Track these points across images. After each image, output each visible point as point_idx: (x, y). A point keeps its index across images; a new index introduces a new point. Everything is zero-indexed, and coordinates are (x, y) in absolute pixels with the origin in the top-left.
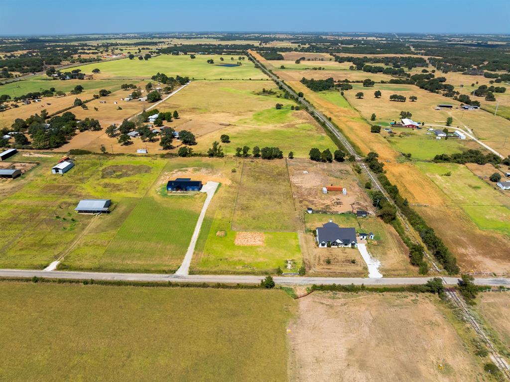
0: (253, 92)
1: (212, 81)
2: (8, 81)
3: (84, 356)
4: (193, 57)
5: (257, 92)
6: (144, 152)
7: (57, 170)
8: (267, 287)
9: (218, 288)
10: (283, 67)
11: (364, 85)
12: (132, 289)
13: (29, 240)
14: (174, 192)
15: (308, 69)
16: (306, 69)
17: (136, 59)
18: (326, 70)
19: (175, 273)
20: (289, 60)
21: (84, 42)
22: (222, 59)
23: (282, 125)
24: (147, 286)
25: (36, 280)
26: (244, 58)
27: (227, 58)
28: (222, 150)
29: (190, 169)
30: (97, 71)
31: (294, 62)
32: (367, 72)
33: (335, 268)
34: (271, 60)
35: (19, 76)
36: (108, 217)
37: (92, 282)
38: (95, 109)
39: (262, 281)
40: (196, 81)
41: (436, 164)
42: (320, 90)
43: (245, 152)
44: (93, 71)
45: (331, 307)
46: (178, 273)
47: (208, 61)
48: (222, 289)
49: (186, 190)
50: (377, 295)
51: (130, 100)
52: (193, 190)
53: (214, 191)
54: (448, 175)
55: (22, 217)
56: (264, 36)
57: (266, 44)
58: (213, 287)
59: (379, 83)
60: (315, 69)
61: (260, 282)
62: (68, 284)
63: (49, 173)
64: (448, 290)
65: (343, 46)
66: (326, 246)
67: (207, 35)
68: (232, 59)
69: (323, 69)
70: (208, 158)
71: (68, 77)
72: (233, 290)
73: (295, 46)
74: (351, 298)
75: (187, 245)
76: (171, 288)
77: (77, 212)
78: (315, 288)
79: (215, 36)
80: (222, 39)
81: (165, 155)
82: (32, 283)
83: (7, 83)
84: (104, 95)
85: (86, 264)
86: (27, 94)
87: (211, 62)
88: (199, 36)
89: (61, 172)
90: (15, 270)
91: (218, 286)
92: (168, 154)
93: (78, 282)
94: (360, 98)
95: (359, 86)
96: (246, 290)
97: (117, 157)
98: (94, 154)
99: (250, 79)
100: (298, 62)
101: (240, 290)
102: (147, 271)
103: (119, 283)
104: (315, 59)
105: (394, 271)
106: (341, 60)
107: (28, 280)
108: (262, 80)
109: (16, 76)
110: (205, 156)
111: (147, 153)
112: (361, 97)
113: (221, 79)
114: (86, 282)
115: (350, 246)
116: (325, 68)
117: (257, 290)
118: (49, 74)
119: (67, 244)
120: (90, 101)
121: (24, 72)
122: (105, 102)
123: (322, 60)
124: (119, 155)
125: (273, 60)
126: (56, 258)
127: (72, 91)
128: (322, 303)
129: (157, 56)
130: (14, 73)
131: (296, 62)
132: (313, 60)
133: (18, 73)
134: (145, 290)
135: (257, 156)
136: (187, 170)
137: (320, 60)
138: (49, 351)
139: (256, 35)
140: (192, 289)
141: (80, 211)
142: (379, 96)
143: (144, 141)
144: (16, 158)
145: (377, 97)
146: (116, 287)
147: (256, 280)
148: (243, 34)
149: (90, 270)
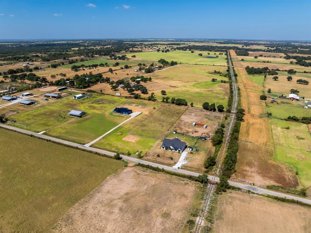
0: (209, 72)
1: (190, 65)
2: (90, 59)
3: (24, 165)
4: (192, 52)
5: (211, 72)
6: (119, 95)
7: (75, 97)
8: (117, 159)
9: (96, 154)
10: (243, 60)
11: (288, 73)
12: (62, 147)
13: (42, 122)
14: (117, 113)
15: (260, 62)
16: (258, 62)
17: (161, 51)
18: (272, 63)
19: (84, 145)
20: (251, 56)
21: (142, 43)
22: (209, 54)
23: (206, 90)
24: (68, 147)
25: (32, 136)
26: (222, 54)
27: (212, 54)
28: (155, 97)
29: (134, 105)
30: (134, 56)
31: (253, 58)
32: (301, 65)
33: (159, 159)
34: (239, 55)
35: (97, 57)
36: (79, 119)
37: (50, 141)
38: (116, 73)
39: (115, 155)
40: (181, 64)
41: (286, 121)
42: (253, 74)
43: (167, 100)
44: (132, 57)
45: (139, 174)
46: (85, 145)
47: (199, 55)
48: (97, 155)
49: (122, 113)
50: (168, 176)
51: (137, 71)
52: (125, 114)
53: (136, 116)
54: (288, 128)
55: (48, 113)
56: (250, 42)
57: (246, 47)
58: (94, 154)
59: (302, 72)
60: (265, 62)
61: (114, 156)
62: (41, 140)
63: (72, 98)
64: (211, 183)
65: (302, 49)
66: (165, 149)
67: (214, 41)
68: (215, 54)
69: (270, 62)
70: (147, 101)
71: (118, 59)
72: (101, 157)
73: (266, 48)
74: (153, 173)
75: (101, 136)
76: (77, 150)
77: (69, 115)
78: (139, 165)
79: (219, 41)
80: (221, 43)
81: (128, 97)
82: (30, 137)
83: (90, 60)
84: (126, 68)
85: (54, 134)
86: (92, 65)
87: (201, 55)
88: (209, 41)
89: (76, 98)
90: (28, 131)
91: (96, 153)
92: (129, 96)
93: (45, 140)
94: (275, 80)
95: (284, 74)
96: (107, 158)
97: (106, 95)
98: (97, 93)
99: (214, 65)
100: (256, 57)
101: (104, 157)
102: (74, 142)
103: (59, 144)
104: (270, 56)
105: (190, 168)
106: (288, 58)
107: (29, 135)
108: (221, 66)
109: (96, 57)
110: (146, 100)
111: (121, 95)
112: (277, 79)
113: (196, 64)
114: (47, 140)
115: (177, 151)
116: (272, 62)
117: (112, 159)
118: (111, 57)
119: (54, 126)
120: (118, 70)
121: (100, 55)
122: (124, 71)
123: (275, 57)
124: (107, 94)
125: (241, 55)
126: (46, 130)
127: (113, 65)
128: (136, 172)
129: (173, 51)
130: (96, 56)
131: (255, 58)
132: (268, 57)
133: (98, 56)
134: (66, 148)
135: (173, 103)
136: (132, 105)
137: (273, 57)
138: (15, 160)
139: (245, 41)
140: (85, 152)
141: (70, 115)
142: (290, 80)
143: (124, 90)
144: (65, 91)
145: (289, 80)
146: (57, 145)
147: (113, 154)
148: (237, 41)
149: (54, 137)
